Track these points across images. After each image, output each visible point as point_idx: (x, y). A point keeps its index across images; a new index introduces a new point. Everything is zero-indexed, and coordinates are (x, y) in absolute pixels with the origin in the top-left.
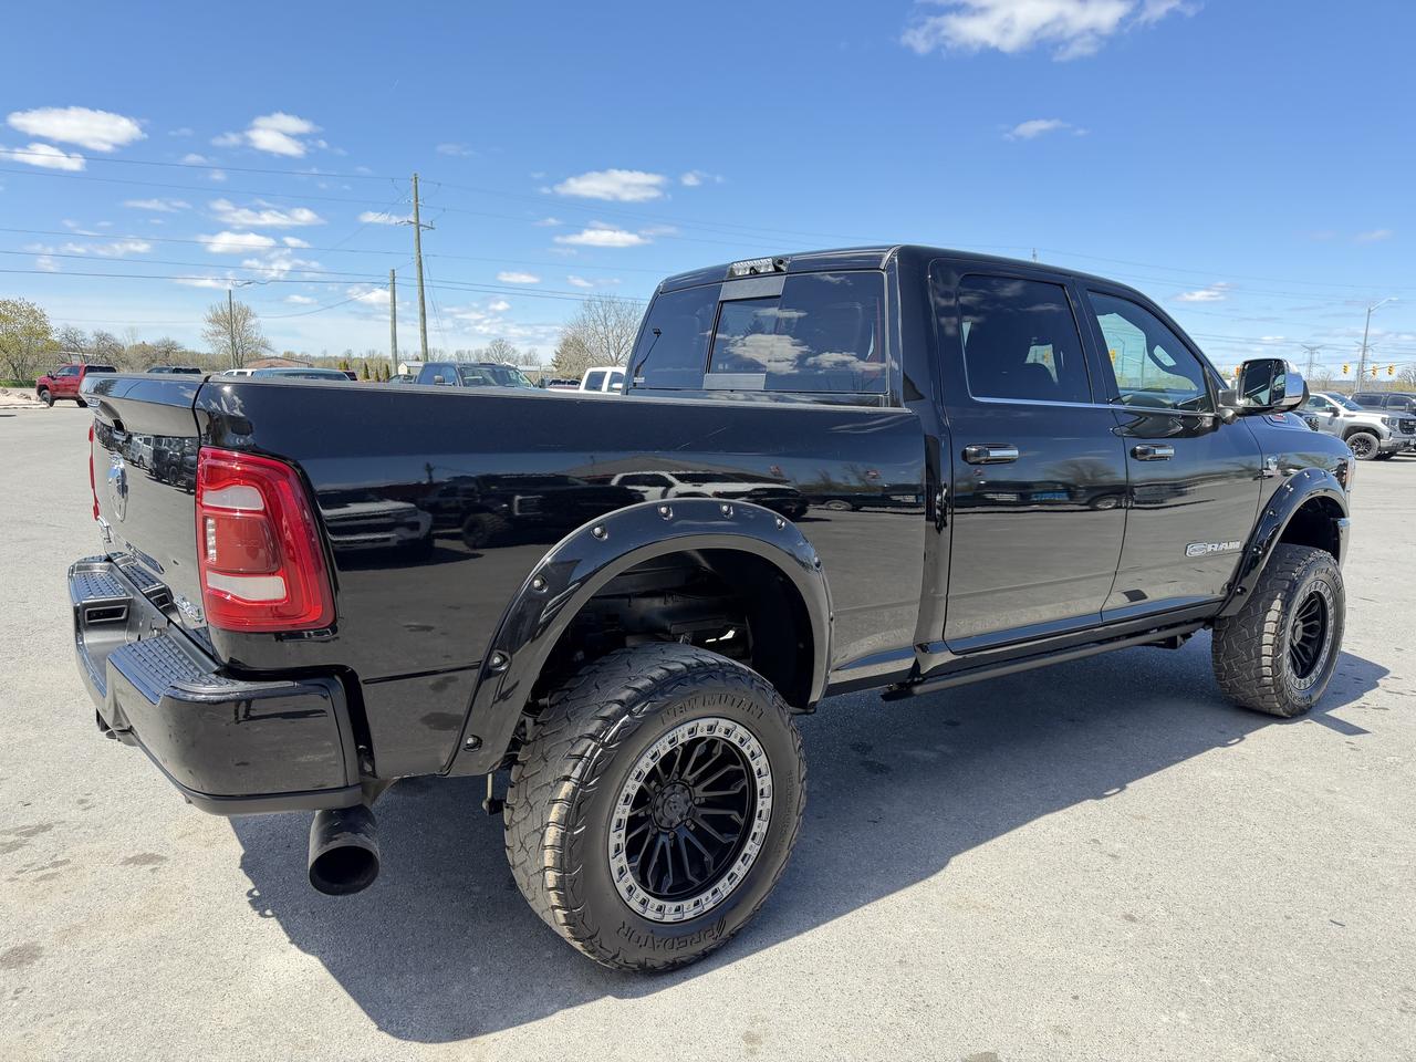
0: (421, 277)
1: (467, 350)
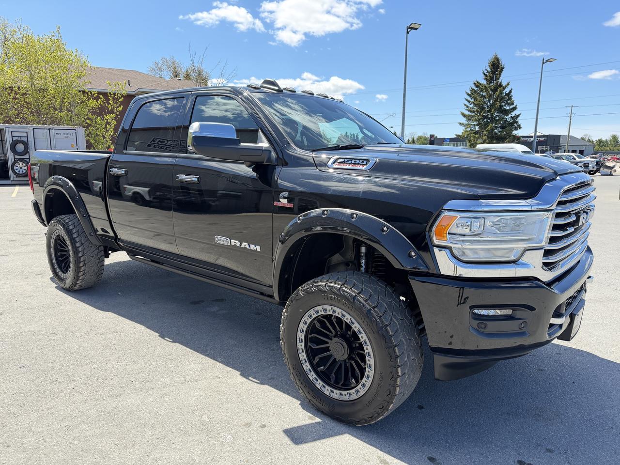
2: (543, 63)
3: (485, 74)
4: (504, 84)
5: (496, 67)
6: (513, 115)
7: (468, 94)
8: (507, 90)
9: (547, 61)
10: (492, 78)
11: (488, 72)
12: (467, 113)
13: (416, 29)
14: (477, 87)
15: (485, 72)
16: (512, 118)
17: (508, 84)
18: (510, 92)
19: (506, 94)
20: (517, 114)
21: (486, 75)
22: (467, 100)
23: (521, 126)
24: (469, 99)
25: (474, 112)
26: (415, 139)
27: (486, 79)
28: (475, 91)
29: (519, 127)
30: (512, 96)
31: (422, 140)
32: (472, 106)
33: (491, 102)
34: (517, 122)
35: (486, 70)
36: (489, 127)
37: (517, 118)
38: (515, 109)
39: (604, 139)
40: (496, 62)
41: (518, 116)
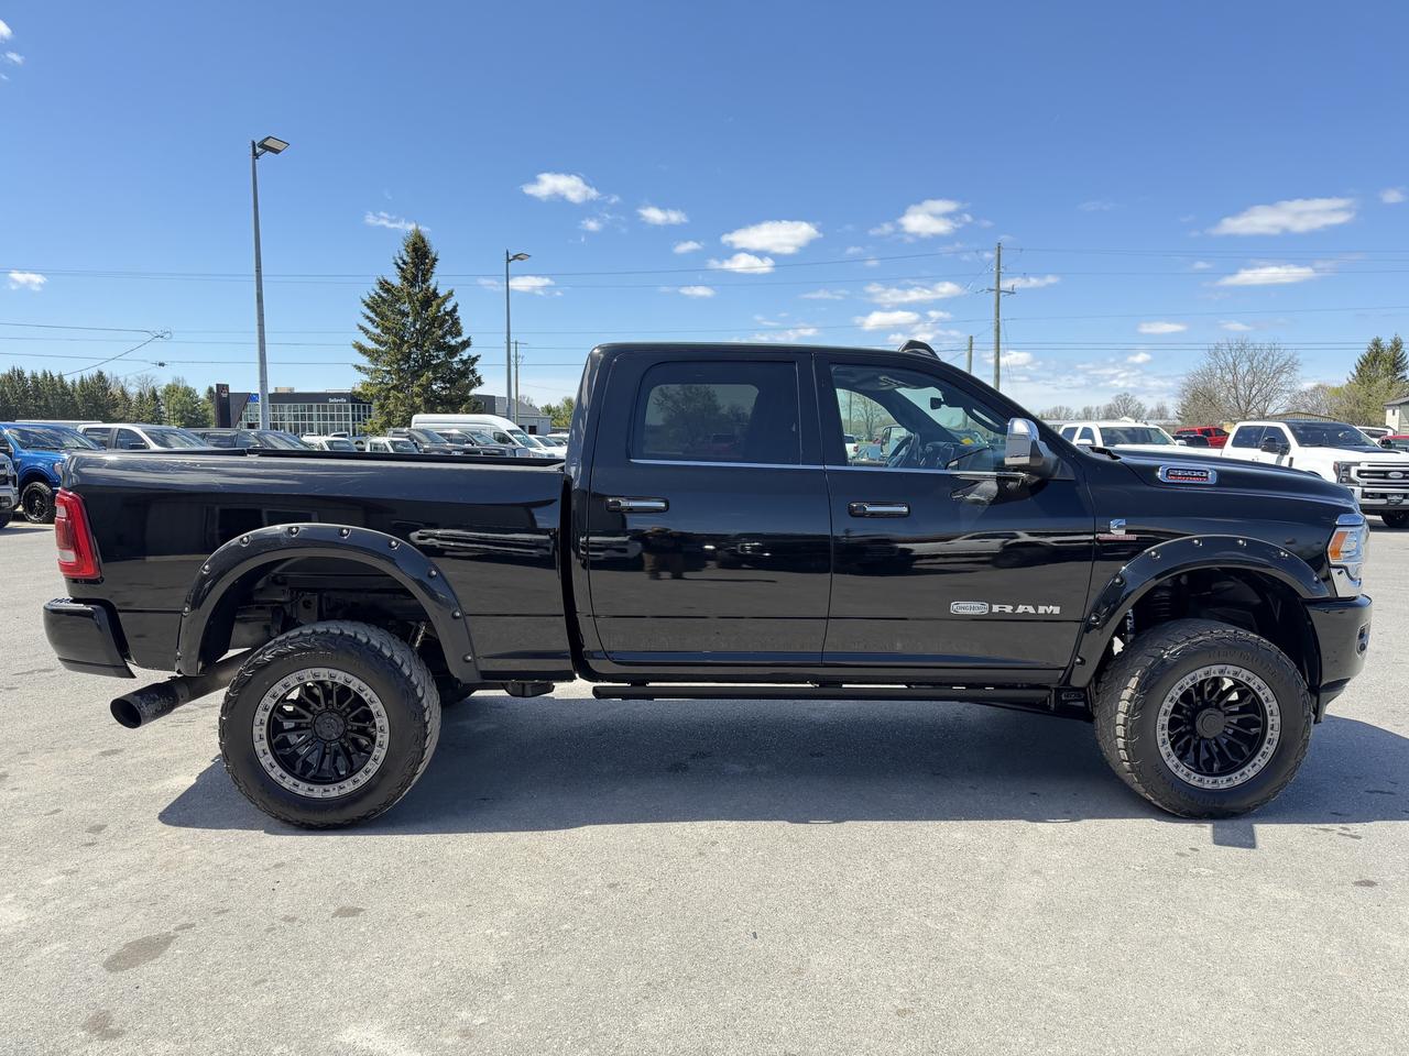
0: (998, 340)
1: (1095, 406)
2: (509, 261)
3: (399, 267)
4: (442, 292)
5: (420, 257)
6: (465, 357)
7: (368, 305)
8: (449, 306)
9: (515, 257)
10: (415, 277)
11: (404, 263)
12: (371, 345)
13: (276, 151)
14: (387, 291)
15: (400, 262)
16: (464, 362)
17: (451, 294)
18: (455, 309)
19: (447, 313)
20: (474, 356)
21: (402, 269)
22: (368, 317)
23: (483, 380)
24: (372, 315)
25: (385, 343)
26: (158, 393)
27: (405, 278)
28: (384, 300)
29: (479, 382)
30: (458, 318)
31: (180, 396)
32: (378, 331)
33: (418, 326)
34: (473, 372)
35: (401, 258)
36: (424, 378)
37: (472, 364)
38: (466, 344)
39: (554, 405)
40: (420, 245)
41: (475, 359)
